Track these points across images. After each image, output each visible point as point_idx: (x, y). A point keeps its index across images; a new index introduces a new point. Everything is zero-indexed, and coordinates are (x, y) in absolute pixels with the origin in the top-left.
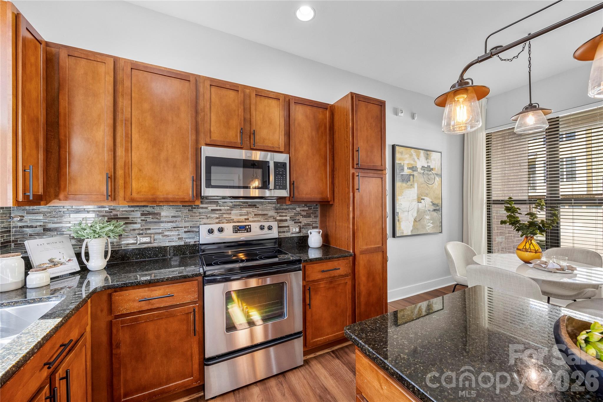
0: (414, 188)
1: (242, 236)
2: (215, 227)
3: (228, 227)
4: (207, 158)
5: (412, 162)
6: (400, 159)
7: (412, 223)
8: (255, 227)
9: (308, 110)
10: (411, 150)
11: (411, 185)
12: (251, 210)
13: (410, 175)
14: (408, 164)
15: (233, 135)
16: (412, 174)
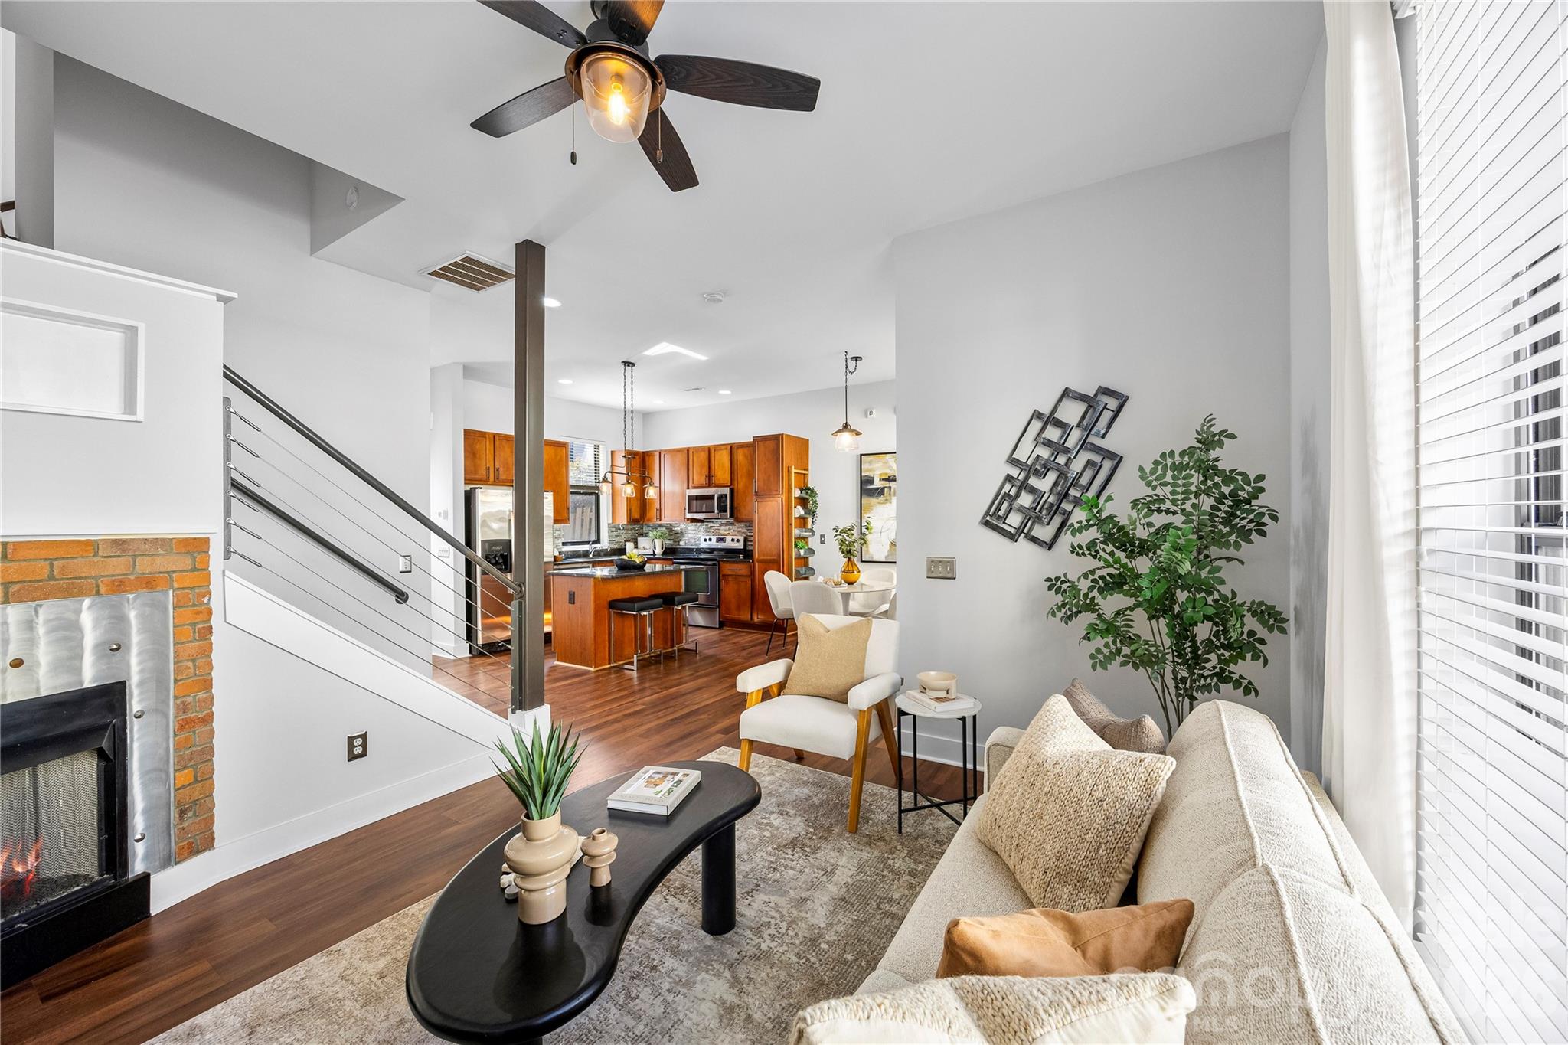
0: (891, 503)
1: (721, 545)
2: (708, 538)
3: (714, 538)
4: (689, 496)
5: (888, 471)
6: (867, 471)
7: (888, 547)
8: (728, 539)
9: (746, 450)
10: (887, 458)
11: (886, 500)
12: (731, 527)
13: (884, 488)
14: (881, 475)
15: (703, 480)
16: (888, 485)
